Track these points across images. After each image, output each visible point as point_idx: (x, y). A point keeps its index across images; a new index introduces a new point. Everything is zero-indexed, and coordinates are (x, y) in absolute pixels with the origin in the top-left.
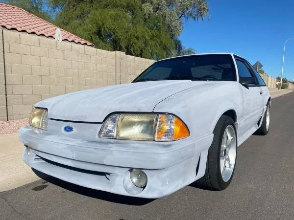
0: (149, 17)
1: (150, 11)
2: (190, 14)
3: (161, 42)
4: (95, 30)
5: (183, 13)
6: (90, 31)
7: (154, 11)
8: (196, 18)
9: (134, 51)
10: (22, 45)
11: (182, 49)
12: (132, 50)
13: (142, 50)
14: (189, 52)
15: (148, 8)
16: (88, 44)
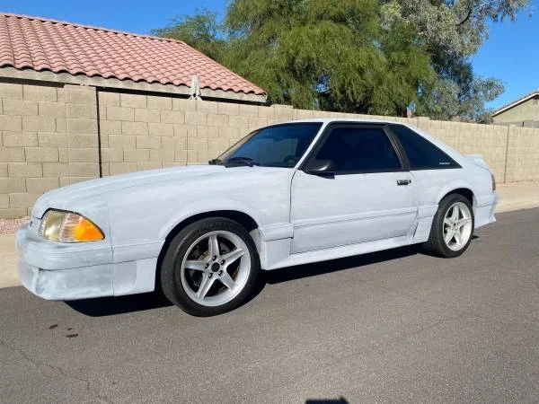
1: (396, 18)
3: (409, 74)
4: (283, 63)
7: (403, 16)
8: (499, 18)
9: (352, 93)
10: (123, 109)
11: (471, 80)
12: (349, 92)
13: (372, 92)
14: (490, 85)
15: (392, 10)
16: (257, 92)
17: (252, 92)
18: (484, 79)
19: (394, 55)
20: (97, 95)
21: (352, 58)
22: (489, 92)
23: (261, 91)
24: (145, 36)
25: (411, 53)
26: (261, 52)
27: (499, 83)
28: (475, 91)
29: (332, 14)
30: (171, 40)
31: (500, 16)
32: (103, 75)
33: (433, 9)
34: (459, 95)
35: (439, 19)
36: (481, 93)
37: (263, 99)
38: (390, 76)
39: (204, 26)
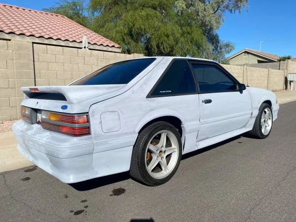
0: (182, 13)
1: (183, 8)
2: (227, 7)
4: (126, 31)
5: (219, 7)
6: (121, 33)
7: (187, 7)
8: (233, 11)
9: (164, 48)
10: (49, 55)
11: (219, 43)
12: (162, 48)
13: (173, 48)
14: (227, 45)
15: (181, 4)
16: (116, 47)
17: (113, 46)
18: (225, 42)
19: (184, 29)
20: (33, 46)
21: (162, 29)
22: (227, 49)
23: (119, 46)
24: (42, 12)
25: (193, 28)
26: (113, 24)
27: (232, 45)
28: (221, 49)
29: (150, 4)
30: (58, 15)
31: (233, 10)
32: (26, 34)
33: (201, 4)
34: (213, 50)
35: (205, 10)
36: (223, 50)
37: (119, 50)
38: (182, 39)
39: (76, 8)
